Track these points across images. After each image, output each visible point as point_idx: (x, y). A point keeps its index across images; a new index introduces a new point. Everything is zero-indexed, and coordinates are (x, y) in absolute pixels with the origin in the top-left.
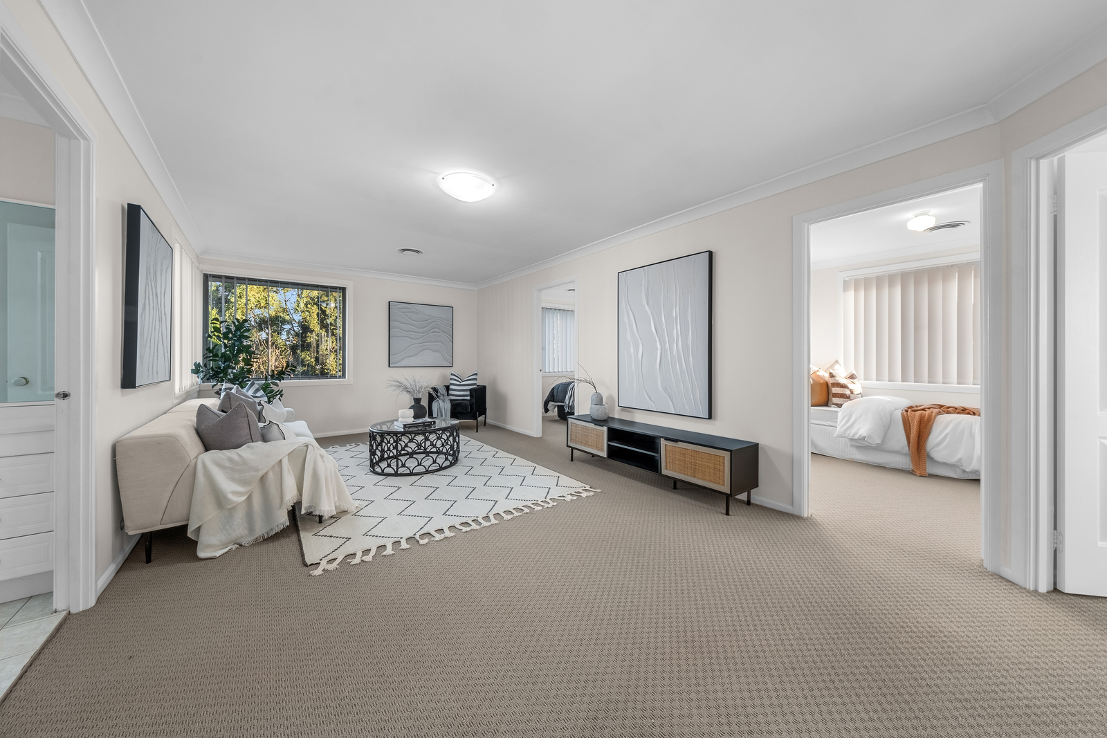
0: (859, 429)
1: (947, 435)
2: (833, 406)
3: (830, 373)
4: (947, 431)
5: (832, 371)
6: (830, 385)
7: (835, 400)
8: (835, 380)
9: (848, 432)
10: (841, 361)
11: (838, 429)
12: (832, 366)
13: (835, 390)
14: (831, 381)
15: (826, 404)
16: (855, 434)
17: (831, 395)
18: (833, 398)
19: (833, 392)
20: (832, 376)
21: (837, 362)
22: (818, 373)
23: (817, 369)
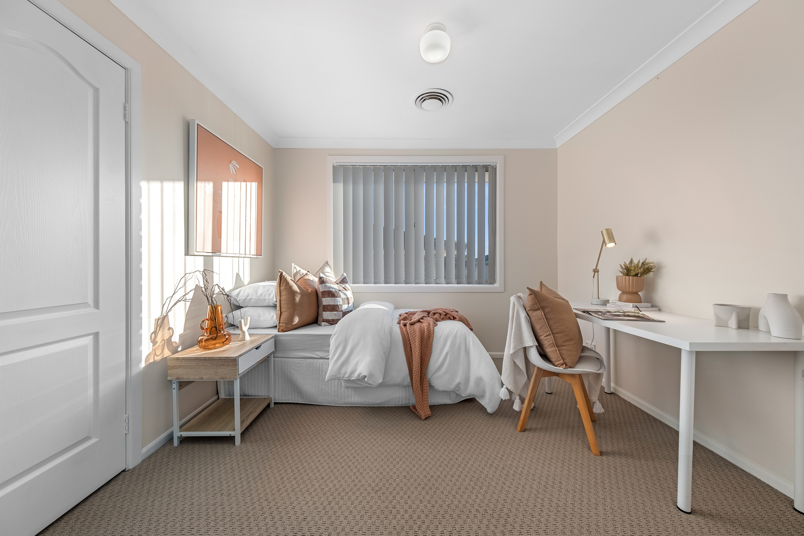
0: (357, 364)
1: (447, 354)
2: (323, 323)
3: (320, 278)
4: (446, 349)
5: (322, 275)
6: (320, 294)
7: (327, 315)
8: (326, 286)
9: (343, 371)
10: (331, 263)
11: (331, 363)
12: (322, 269)
13: (326, 301)
14: (321, 289)
15: (315, 321)
16: (353, 372)
17: (321, 308)
18: (324, 313)
19: (324, 303)
20: (322, 281)
21: (327, 263)
22: (306, 277)
23: (305, 272)
